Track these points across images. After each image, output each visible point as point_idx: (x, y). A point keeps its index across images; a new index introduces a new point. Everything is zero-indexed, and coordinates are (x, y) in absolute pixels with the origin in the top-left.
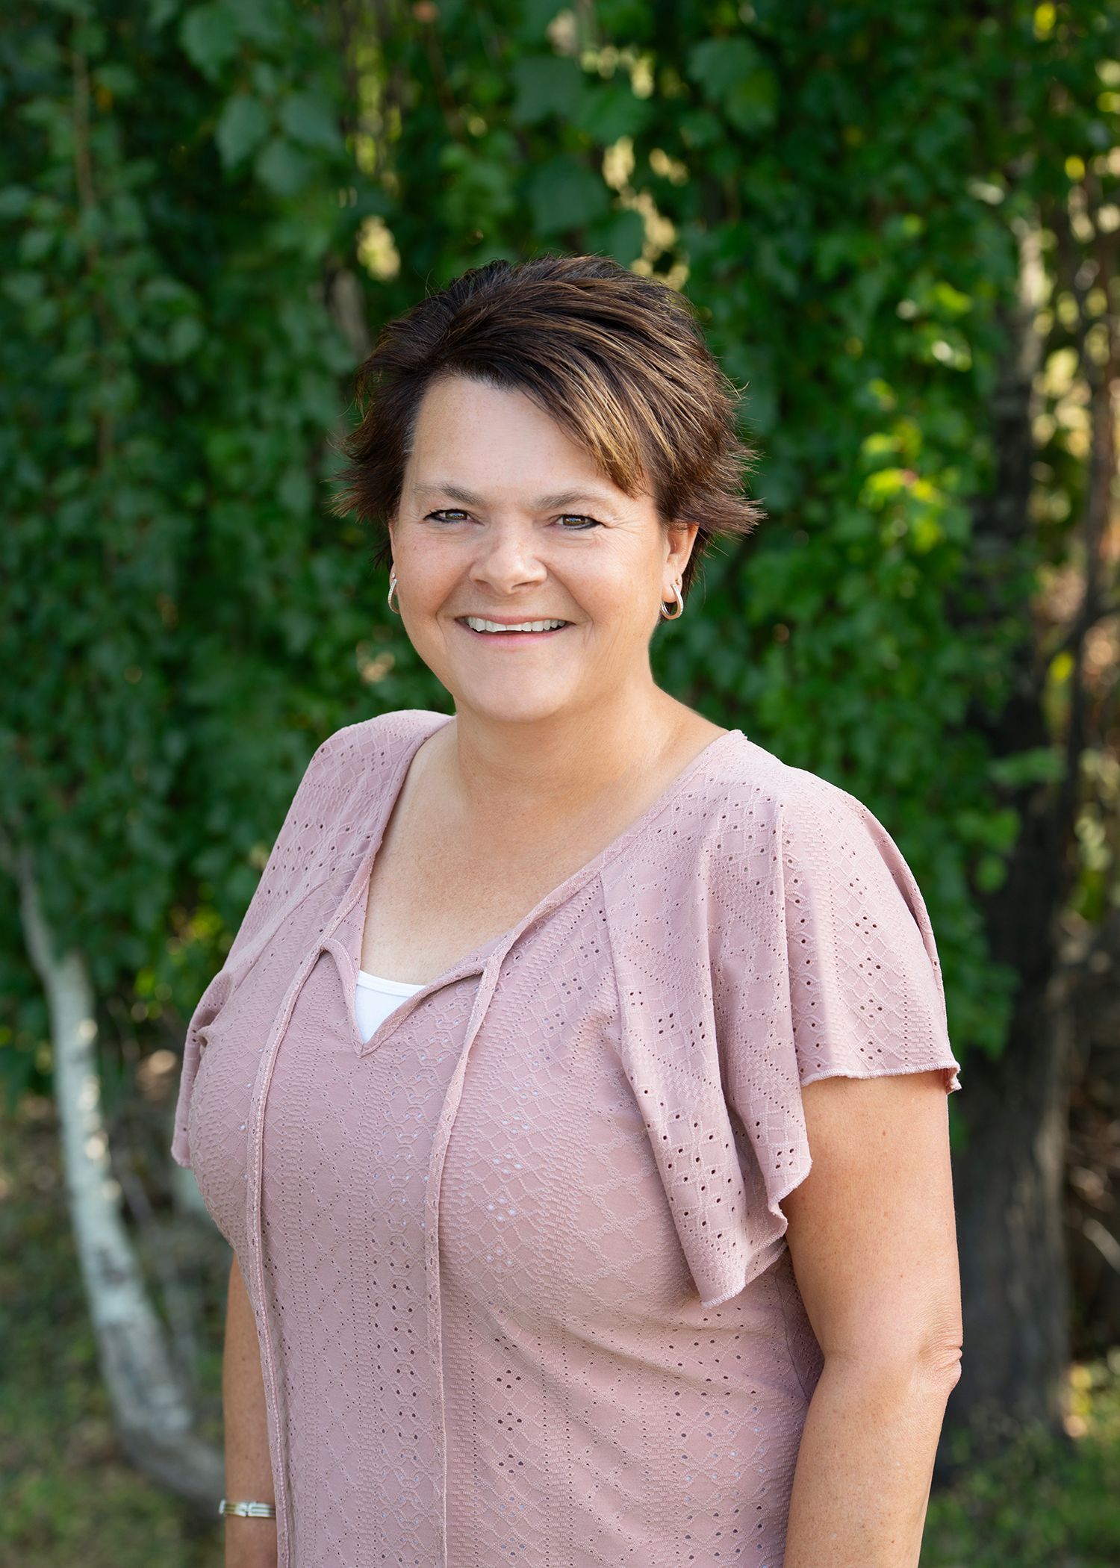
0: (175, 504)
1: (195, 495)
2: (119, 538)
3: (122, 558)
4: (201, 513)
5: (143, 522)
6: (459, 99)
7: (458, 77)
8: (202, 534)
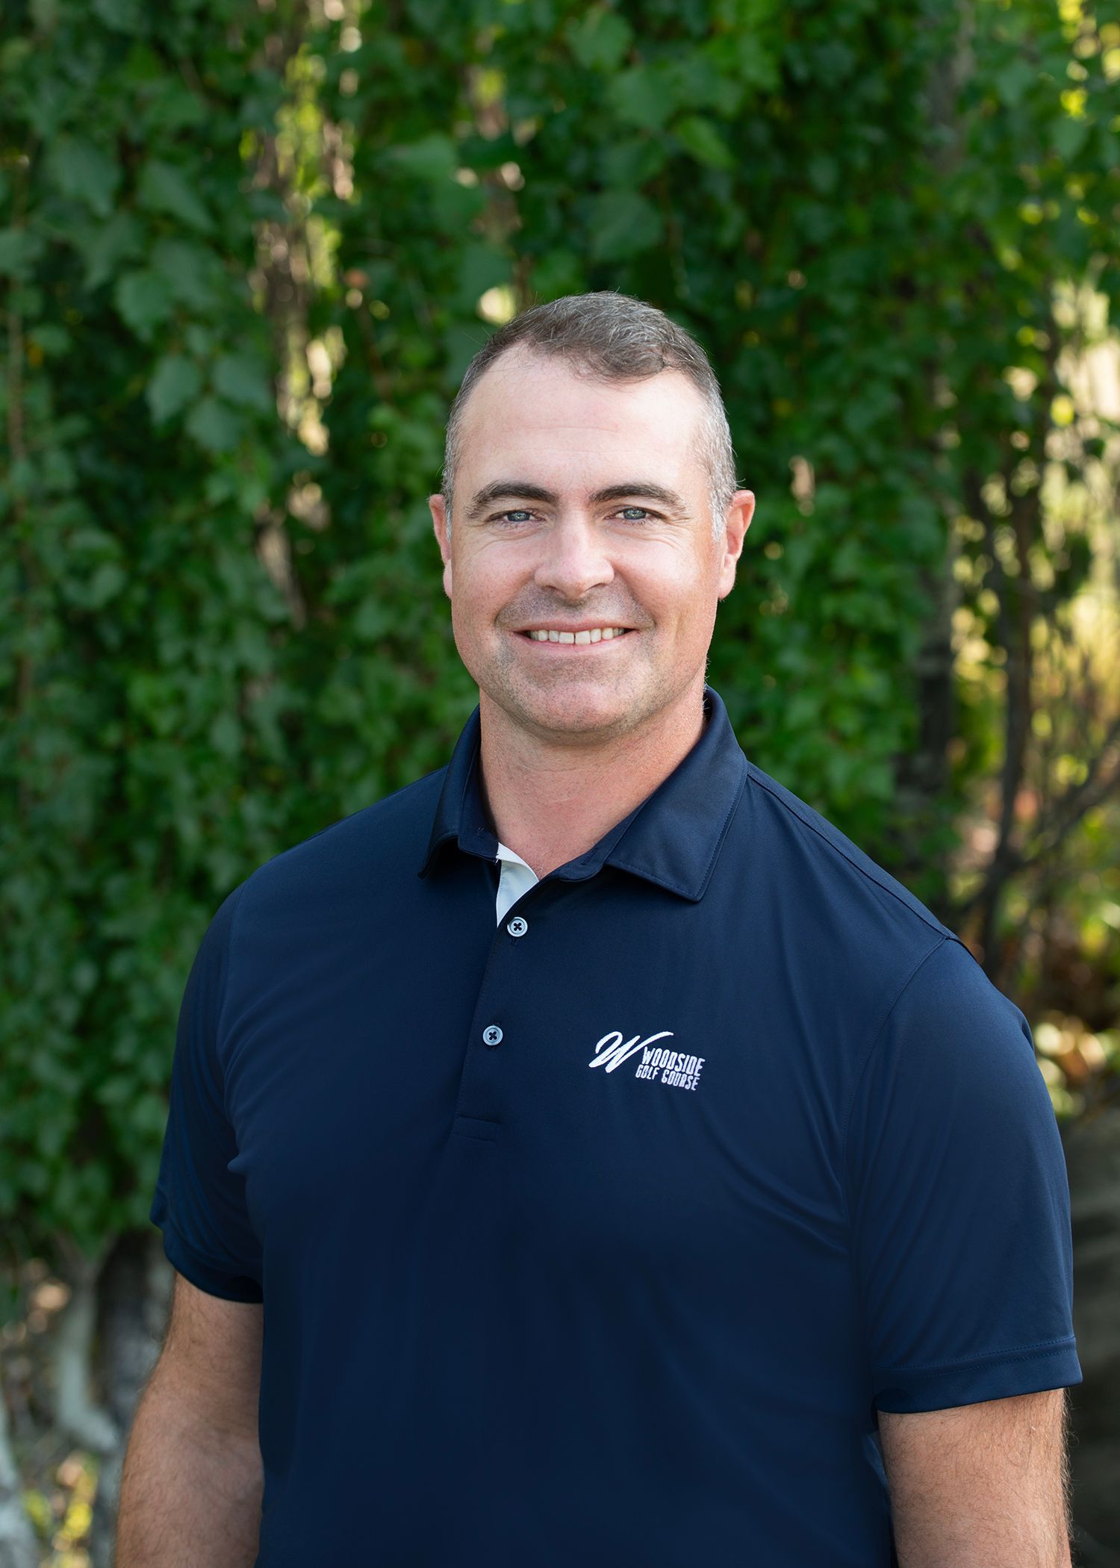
0: (90, 743)
1: (112, 735)
2: (36, 776)
3: (37, 796)
4: (119, 753)
5: (59, 763)
6: (389, 362)
7: (387, 341)
8: (120, 775)
